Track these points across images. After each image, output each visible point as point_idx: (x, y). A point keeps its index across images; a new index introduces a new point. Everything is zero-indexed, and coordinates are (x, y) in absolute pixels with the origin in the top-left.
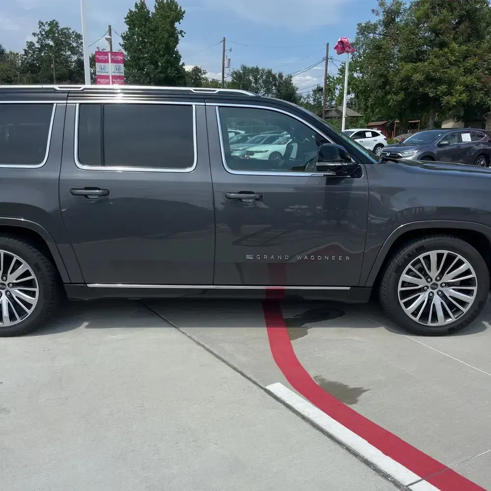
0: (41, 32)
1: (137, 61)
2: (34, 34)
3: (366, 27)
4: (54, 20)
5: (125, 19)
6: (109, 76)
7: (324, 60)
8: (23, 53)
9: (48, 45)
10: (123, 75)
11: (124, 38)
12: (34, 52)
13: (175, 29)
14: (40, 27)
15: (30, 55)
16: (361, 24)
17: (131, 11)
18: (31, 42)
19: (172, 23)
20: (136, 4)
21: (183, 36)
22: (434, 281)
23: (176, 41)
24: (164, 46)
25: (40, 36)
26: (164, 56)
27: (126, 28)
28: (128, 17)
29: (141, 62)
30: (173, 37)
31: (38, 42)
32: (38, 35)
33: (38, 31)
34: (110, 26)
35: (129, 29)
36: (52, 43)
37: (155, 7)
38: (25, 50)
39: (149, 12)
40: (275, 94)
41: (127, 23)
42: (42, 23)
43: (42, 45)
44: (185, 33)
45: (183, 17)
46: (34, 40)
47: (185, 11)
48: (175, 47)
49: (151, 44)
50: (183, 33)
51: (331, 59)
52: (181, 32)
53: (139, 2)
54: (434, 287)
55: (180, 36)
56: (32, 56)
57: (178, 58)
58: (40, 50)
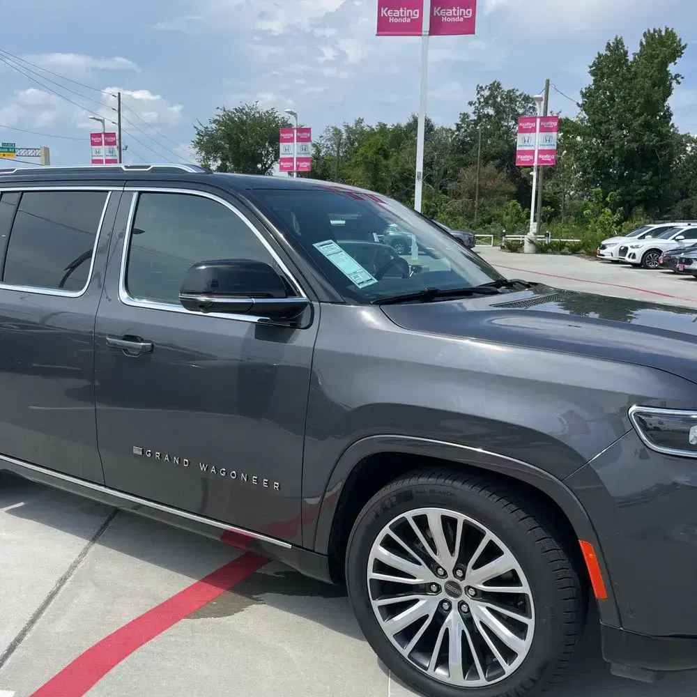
0: (478, 99)
1: (597, 126)
2: (470, 104)
4: (496, 81)
5: (590, 67)
6: (534, 151)
8: (454, 128)
9: (488, 116)
10: (555, 148)
11: (584, 95)
12: (468, 126)
13: (667, 74)
14: (478, 93)
15: (463, 130)
17: (600, 56)
18: (464, 114)
19: (664, 65)
20: (609, 44)
21: (679, 83)
23: (668, 92)
24: (642, 101)
25: (477, 105)
26: (640, 115)
27: (590, 80)
28: (594, 64)
29: (603, 128)
30: (663, 85)
31: (474, 113)
32: (474, 104)
33: (474, 99)
35: (595, 81)
36: (491, 111)
37: (641, 43)
38: (457, 125)
39: (626, 53)
41: (593, 73)
42: (481, 88)
43: (479, 116)
44: (683, 78)
45: (682, 53)
46: (470, 110)
47: (686, 45)
48: (664, 100)
49: (623, 99)
50: (679, 79)
52: (677, 76)
53: (612, 41)
55: (674, 84)
56: (466, 130)
57: (668, 116)
58: (476, 123)
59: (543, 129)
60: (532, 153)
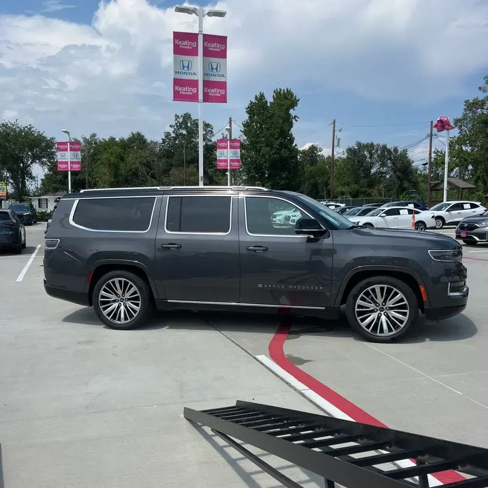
0: (176, 124)
1: (255, 145)
2: (171, 126)
3: (473, 103)
4: (188, 113)
5: (247, 109)
6: (227, 160)
7: (429, 136)
8: (161, 141)
9: (182, 134)
10: (239, 158)
11: (244, 125)
12: (170, 140)
13: (290, 115)
14: (176, 120)
15: (167, 143)
16: (468, 101)
17: (252, 103)
18: (168, 133)
19: (288, 110)
20: (256, 96)
21: (297, 121)
22: (381, 306)
23: (291, 125)
24: (279, 130)
25: (175, 127)
26: (277, 139)
27: (246, 117)
28: (249, 107)
29: (258, 146)
30: (288, 122)
31: (173, 132)
32: (173, 127)
33: (173, 123)
34: (230, 118)
35: (250, 117)
36: (184, 132)
37: (273, 97)
38: (163, 139)
39: (267, 102)
40: (390, 167)
41: (248, 112)
42: (178, 116)
43: (176, 135)
44: (298, 118)
45: (297, 104)
46: (171, 130)
47: (299, 99)
48: (289, 130)
49: (268, 129)
50: (297, 118)
51: (435, 135)
52: (295, 117)
53: (258, 94)
54: (382, 309)
55: (294, 121)
56: (168, 143)
57: (292, 140)
58: (175, 139)
59: (232, 147)
60: (226, 161)
